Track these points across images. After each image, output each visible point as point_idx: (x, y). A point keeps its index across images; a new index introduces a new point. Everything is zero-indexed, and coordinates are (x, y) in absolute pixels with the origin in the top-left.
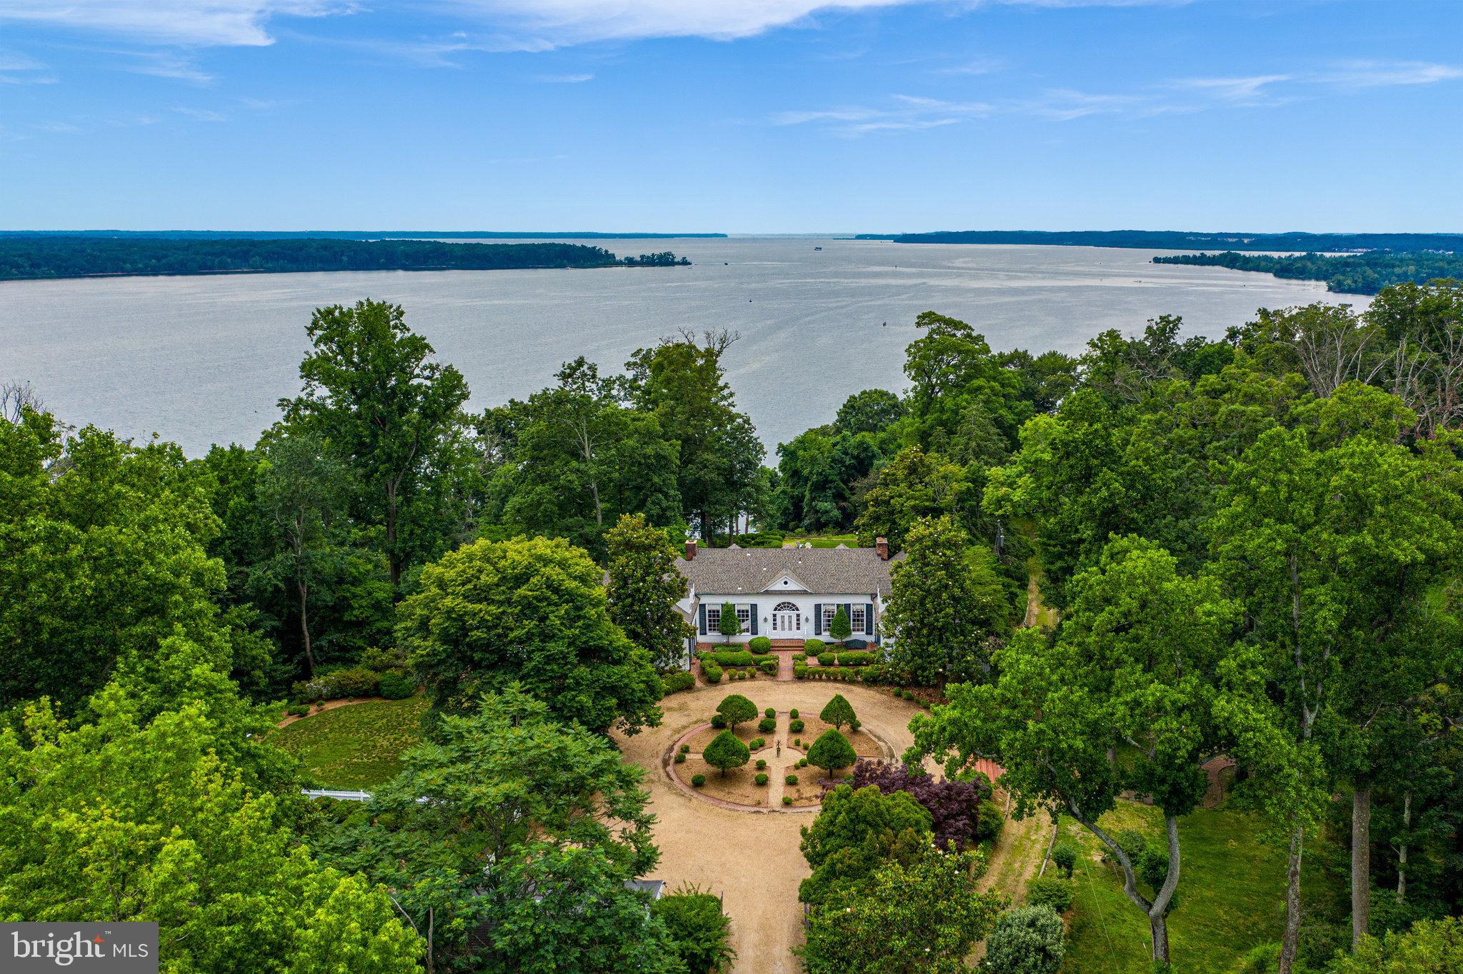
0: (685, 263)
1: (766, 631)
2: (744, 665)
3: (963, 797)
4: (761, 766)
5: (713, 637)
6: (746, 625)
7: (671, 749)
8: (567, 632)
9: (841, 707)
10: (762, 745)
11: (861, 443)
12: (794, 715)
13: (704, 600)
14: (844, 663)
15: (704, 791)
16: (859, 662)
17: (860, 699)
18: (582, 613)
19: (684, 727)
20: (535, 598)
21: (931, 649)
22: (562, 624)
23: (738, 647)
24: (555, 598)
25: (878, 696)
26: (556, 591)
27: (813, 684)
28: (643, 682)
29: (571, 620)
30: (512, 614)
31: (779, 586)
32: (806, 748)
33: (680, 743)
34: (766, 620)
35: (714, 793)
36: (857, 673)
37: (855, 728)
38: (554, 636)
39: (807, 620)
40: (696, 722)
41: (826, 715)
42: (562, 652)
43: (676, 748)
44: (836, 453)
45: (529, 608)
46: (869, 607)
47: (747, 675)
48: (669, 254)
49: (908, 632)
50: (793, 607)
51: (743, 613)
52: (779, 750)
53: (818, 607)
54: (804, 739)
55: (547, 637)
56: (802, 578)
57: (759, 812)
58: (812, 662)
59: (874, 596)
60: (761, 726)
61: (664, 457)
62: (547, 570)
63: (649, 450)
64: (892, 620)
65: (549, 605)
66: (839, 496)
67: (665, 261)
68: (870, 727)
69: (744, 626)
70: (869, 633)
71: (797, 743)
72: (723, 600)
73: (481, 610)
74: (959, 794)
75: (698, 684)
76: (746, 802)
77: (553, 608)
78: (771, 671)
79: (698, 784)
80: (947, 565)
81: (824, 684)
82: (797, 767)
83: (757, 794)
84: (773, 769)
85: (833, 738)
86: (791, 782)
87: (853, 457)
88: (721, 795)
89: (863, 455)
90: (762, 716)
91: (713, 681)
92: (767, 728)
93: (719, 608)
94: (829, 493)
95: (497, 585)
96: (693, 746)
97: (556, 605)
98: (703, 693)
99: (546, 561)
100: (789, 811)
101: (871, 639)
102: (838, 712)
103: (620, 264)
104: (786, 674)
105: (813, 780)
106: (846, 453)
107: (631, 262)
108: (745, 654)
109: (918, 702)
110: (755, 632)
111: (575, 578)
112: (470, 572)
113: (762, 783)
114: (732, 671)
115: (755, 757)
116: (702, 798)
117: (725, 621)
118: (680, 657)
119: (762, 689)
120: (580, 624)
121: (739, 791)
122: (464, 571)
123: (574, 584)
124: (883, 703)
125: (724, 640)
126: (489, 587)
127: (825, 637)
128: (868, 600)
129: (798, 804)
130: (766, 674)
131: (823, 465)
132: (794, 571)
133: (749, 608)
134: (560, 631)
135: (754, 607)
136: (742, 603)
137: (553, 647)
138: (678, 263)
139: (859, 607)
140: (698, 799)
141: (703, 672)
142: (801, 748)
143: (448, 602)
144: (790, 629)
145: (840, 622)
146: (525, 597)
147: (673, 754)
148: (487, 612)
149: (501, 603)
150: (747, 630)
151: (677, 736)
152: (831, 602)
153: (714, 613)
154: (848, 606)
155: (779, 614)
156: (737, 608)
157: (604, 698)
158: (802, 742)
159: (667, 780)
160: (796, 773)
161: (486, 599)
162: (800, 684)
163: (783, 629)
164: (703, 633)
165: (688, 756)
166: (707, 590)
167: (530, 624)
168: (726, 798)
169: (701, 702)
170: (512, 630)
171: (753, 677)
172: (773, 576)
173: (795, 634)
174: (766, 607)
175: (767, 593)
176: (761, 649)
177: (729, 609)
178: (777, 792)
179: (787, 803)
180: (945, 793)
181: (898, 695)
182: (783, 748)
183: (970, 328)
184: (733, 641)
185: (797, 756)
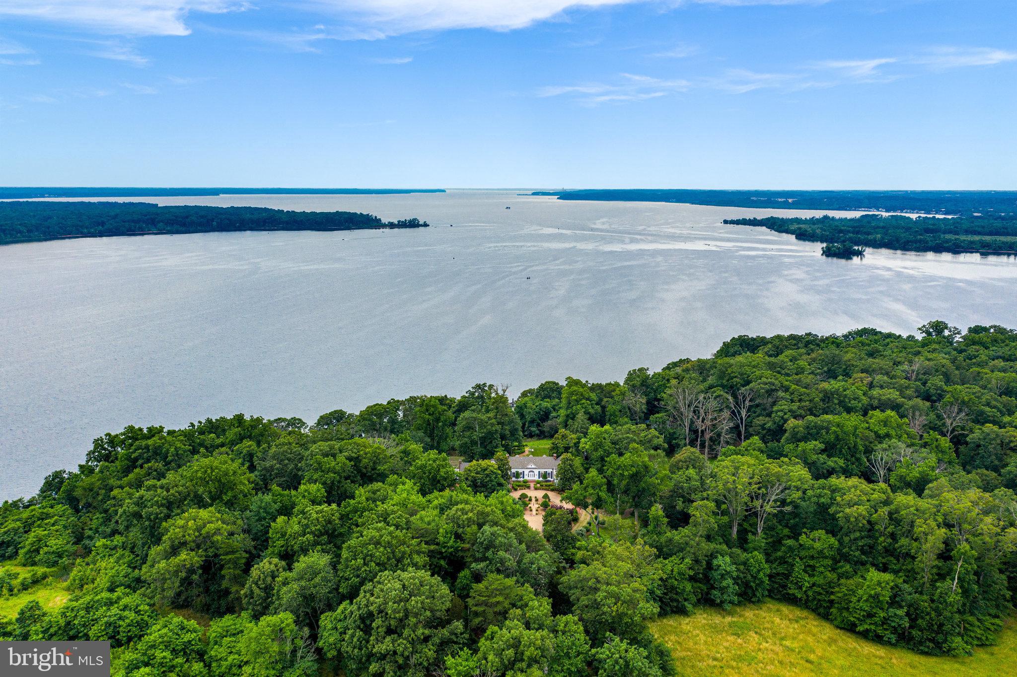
0: (426, 225)
1: (526, 478)
4: (530, 507)
5: (514, 479)
10: (530, 503)
14: (546, 486)
16: (549, 486)
17: (550, 494)
21: (566, 483)
23: (520, 482)
25: (554, 493)
29: (496, 478)
30: (485, 477)
36: (549, 488)
37: (549, 500)
39: (536, 475)
41: (543, 497)
44: (537, 410)
45: (487, 475)
47: (523, 488)
48: (415, 219)
49: (561, 479)
52: (534, 504)
53: (539, 472)
55: (491, 481)
56: (535, 465)
58: (538, 485)
64: (557, 476)
66: (538, 425)
67: (413, 224)
72: (516, 470)
78: (529, 487)
81: (542, 490)
84: (533, 508)
85: (545, 502)
86: (537, 510)
89: (547, 411)
90: (529, 497)
91: (516, 490)
92: (530, 500)
94: (535, 424)
95: (481, 471)
98: (514, 493)
100: (537, 515)
101: (552, 480)
102: (546, 496)
103: (384, 226)
104: (532, 488)
105: (542, 509)
106: (540, 409)
107: (392, 226)
108: (522, 483)
110: (524, 478)
113: (531, 510)
114: (520, 487)
115: (529, 505)
117: (517, 475)
119: (527, 492)
124: (555, 495)
125: (517, 480)
127: (541, 479)
128: (551, 470)
132: (533, 463)
133: (522, 472)
135: (524, 472)
136: (520, 471)
137: (493, 483)
138: (421, 226)
141: (514, 488)
143: (472, 474)
145: (545, 475)
150: (522, 477)
152: (542, 471)
153: (514, 473)
158: (538, 503)
163: (531, 477)
167: (488, 479)
172: (528, 464)
173: (533, 478)
174: (526, 472)
177: (517, 472)
178: (534, 512)
181: (559, 493)
184: (519, 479)
185: (538, 506)
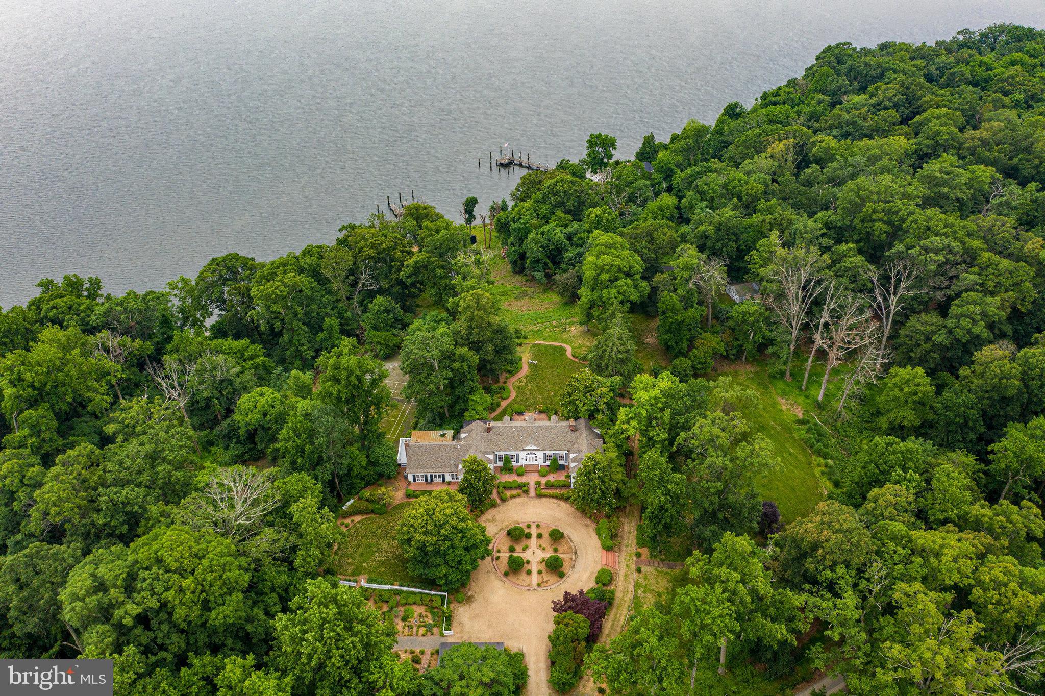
1: (523, 462)
2: (515, 487)
4: (528, 562)
5: (500, 464)
6: (514, 460)
7: (493, 549)
10: (527, 548)
12: (538, 526)
13: (496, 452)
14: (556, 487)
15: (508, 578)
16: (562, 486)
17: (564, 515)
19: (496, 534)
23: (511, 469)
27: (544, 500)
31: (529, 447)
32: (543, 548)
33: (496, 546)
34: (522, 459)
35: (512, 579)
36: (562, 496)
39: (540, 458)
40: (500, 530)
46: (566, 454)
50: (534, 454)
51: (513, 456)
52: (534, 551)
53: (545, 454)
54: (543, 544)
56: (537, 443)
57: (529, 590)
58: (543, 484)
59: (568, 451)
68: (567, 531)
70: (566, 462)
71: (540, 546)
72: (504, 452)
73: (429, 539)
75: (498, 503)
76: (524, 585)
79: (506, 574)
82: (541, 561)
83: (528, 579)
84: (533, 563)
86: (540, 572)
88: (515, 580)
91: (504, 500)
92: (528, 536)
93: (502, 454)
96: (501, 546)
97: (456, 534)
98: (501, 509)
100: (540, 589)
104: (532, 493)
108: (514, 480)
110: (518, 463)
114: (511, 491)
119: (523, 504)
121: (522, 577)
127: (547, 464)
129: (543, 585)
130: (525, 492)
135: (518, 454)
136: (514, 453)
139: (562, 454)
140: (507, 582)
141: (499, 492)
144: (533, 461)
145: (554, 459)
147: (494, 553)
148: (432, 540)
152: (550, 453)
153: (501, 457)
154: (557, 454)
155: (528, 456)
156: (510, 455)
160: (541, 567)
161: (431, 534)
162: (539, 500)
163: (530, 461)
165: (500, 556)
166: (498, 449)
168: (517, 582)
169: (501, 516)
171: (519, 496)
172: (525, 441)
173: (535, 463)
174: (522, 455)
175: (523, 450)
176: (521, 473)
177: (507, 455)
178: (535, 578)
179: (539, 585)
182: (535, 549)
184: (510, 465)
185: (541, 554)
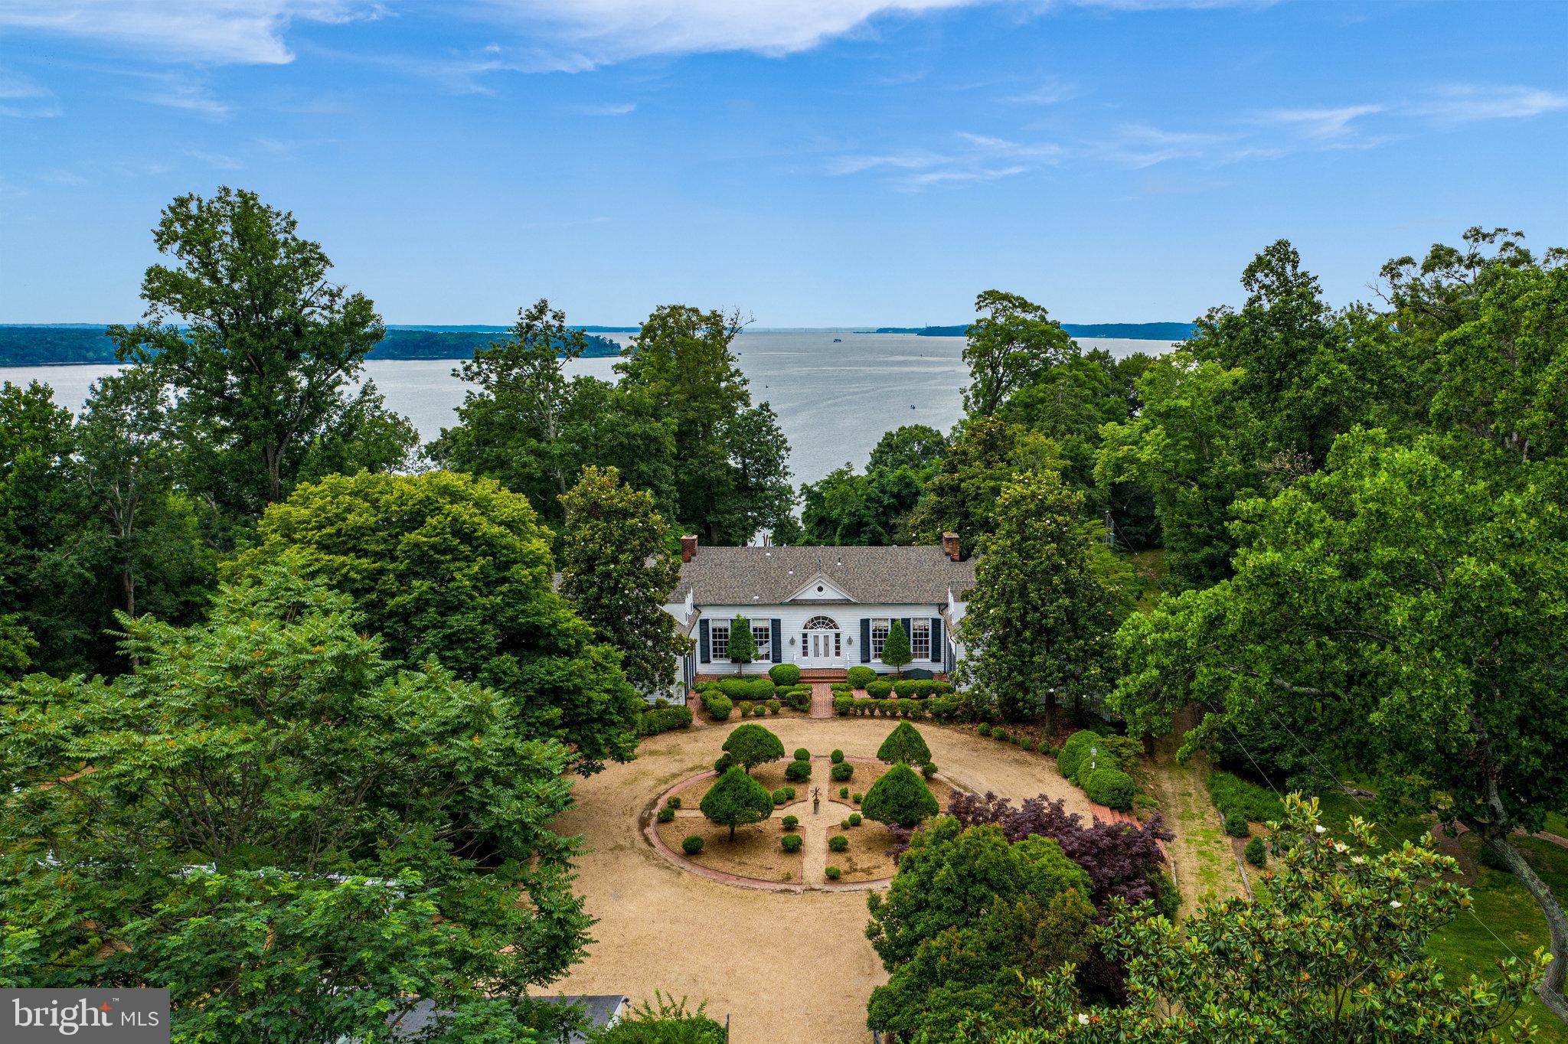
1: (792, 656)
2: (762, 698)
3: (1135, 849)
4: (790, 825)
5: (720, 666)
6: (766, 648)
7: (653, 803)
8: (483, 601)
9: (909, 740)
10: (791, 797)
11: (902, 478)
12: (837, 757)
13: (706, 614)
14: (905, 696)
15: (702, 861)
16: (924, 694)
17: (933, 736)
18: (507, 574)
19: (675, 776)
20: (433, 547)
21: (1037, 659)
22: (474, 587)
23: (751, 678)
24: (465, 549)
25: (956, 735)
26: (467, 537)
27: (861, 722)
28: (608, 691)
29: (487, 583)
30: (394, 571)
31: (811, 594)
32: (857, 801)
33: (667, 796)
34: (792, 642)
35: (717, 863)
36: (925, 706)
37: (929, 773)
38: (461, 604)
39: (850, 641)
40: (692, 769)
41: (886, 753)
42: (472, 630)
43: (662, 803)
44: (873, 490)
45: (425, 562)
46: (936, 623)
47: (768, 711)
50: (829, 623)
51: (762, 632)
52: (816, 803)
53: (865, 623)
54: (853, 790)
55: (449, 608)
56: (843, 584)
57: (789, 891)
58: (860, 696)
59: (943, 607)
60: (788, 771)
61: (655, 439)
62: (456, 508)
63: (635, 428)
64: (972, 629)
65: (454, 560)
68: (949, 774)
69: (762, 651)
70: (936, 659)
71: (844, 795)
72: (732, 614)
73: (344, 565)
74: (1128, 846)
75: (697, 722)
76: (768, 877)
77: (463, 564)
78: (800, 706)
79: (692, 850)
80: (1057, 537)
81: (877, 722)
82: (845, 827)
83: (787, 864)
84: (809, 830)
85: (901, 777)
86: (837, 847)
87: (893, 495)
88: (728, 866)
89: (904, 492)
90: (789, 759)
91: (718, 717)
92: (799, 774)
93: (728, 625)
94: (864, 538)
95: (374, 530)
96: (687, 799)
97: (467, 559)
98: (703, 734)
99: (456, 497)
100: (836, 889)
101: (938, 668)
102: (902, 751)
104: (822, 709)
105: (873, 844)
106: (883, 491)
109: (1015, 743)
110: (777, 658)
111: (500, 524)
112: (332, 510)
113: (793, 848)
114: (746, 704)
115: (779, 814)
116: (697, 871)
117: (737, 643)
118: (671, 682)
119: (791, 727)
120: (505, 588)
121: (757, 861)
122: (323, 509)
123: (496, 530)
124: (965, 743)
125: (734, 670)
126: (360, 531)
127: (877, 665)
128: (933, 613)
129: (849, 878)
130: (794, 709)
131: (856, 504)
132: (831, 575)
133: (768, 625)
134: (472, 598)
135: (776, 623)
136: (759, 617)
137: (458, 622)
139: (921, 623)
140: (691, 871)
141: (705, 707)
142: (850, 801)
144: (827, 654)
145: (896, 644)
146: (417, 545)
147: (656, 811)
148: (352, 568)
149: (378, 556)
150: (767, 656)
151: (664, 787)
152: (883, 617)
153: (720, 633)
154: (906, 622)
155: (811, 633)
156: (753, 625)
157: (540, 707)
158: (851, 794)
159: (644, 846)
160: (846, 835)
161: (354, 549)
162: (844, 722)
163: (817, 655)
164: (706, 660)
165: (677, 813)
166: (711, 600)
167: (422, 587)
168: (735, 871)
169: (701, 744)
170: (393, 596)
171: (775, 713)
172: (802, 581)
173: (832, 662)
174: (793, 623)
175: (795, 603)
176: (786, 678)
177: (741, 626)
178: (815, 861)
179: (833, 877)
180: (1107, 841)
181: (985, 734)
182: (823, 800)
183: (1044, 310)
184: (747, 670)
185: (845, 812)
